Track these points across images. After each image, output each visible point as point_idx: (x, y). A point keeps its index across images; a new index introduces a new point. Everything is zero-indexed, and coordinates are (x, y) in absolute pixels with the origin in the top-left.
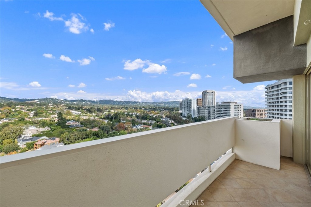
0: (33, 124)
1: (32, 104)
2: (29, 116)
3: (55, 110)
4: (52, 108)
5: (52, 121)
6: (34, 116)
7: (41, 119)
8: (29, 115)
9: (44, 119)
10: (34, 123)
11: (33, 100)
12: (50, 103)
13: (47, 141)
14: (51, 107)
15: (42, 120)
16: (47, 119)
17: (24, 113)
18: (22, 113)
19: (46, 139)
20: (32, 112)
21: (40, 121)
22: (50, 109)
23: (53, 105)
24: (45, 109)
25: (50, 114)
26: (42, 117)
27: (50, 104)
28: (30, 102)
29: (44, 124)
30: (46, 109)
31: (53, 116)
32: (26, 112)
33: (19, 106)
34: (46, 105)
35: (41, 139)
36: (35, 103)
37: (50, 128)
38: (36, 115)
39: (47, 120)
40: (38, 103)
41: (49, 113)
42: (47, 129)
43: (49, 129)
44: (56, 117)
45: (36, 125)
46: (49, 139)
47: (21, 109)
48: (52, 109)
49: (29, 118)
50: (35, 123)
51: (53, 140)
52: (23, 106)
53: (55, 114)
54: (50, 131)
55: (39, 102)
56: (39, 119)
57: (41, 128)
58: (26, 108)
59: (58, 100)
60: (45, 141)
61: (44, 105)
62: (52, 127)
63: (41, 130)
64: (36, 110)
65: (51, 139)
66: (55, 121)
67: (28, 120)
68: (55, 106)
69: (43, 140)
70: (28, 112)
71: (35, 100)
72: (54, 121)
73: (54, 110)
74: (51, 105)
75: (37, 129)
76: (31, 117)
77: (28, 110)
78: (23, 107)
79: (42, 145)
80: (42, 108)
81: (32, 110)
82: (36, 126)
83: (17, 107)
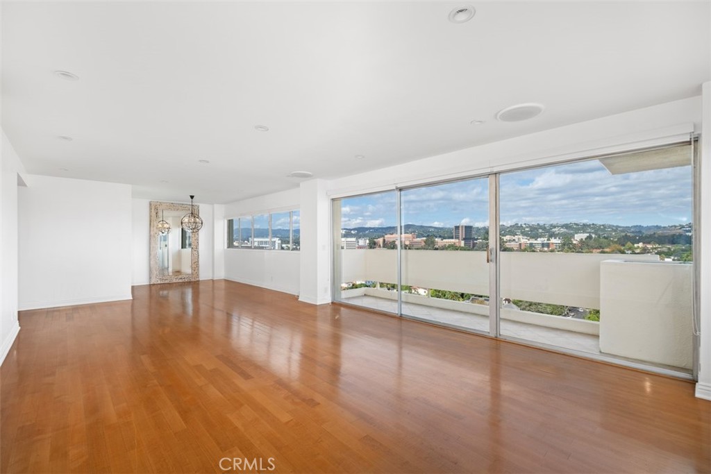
33: (641, 245)
78: (649, 246)
83: (636, 245)
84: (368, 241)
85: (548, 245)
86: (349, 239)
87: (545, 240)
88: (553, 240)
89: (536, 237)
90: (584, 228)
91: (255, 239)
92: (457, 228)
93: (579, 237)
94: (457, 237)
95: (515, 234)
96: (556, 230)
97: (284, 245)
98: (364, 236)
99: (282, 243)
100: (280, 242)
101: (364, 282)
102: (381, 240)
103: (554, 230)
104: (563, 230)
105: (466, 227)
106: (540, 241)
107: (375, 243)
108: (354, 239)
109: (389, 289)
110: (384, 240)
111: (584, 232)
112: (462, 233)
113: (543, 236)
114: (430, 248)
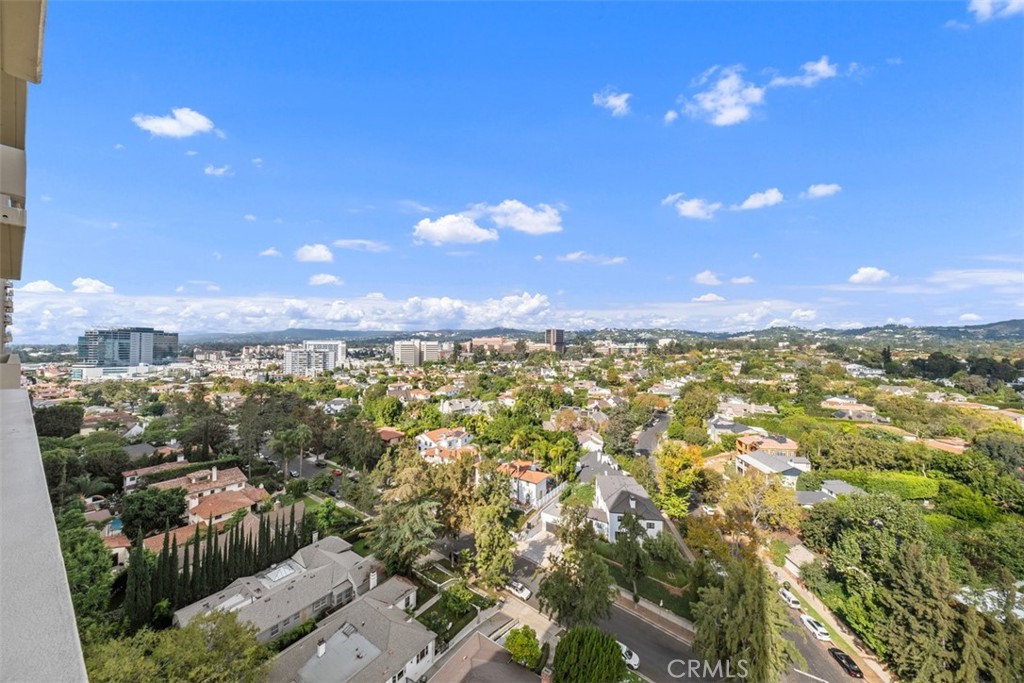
0: (738, 392)
1: (739, 345)
2: (731, 373)
3: (794, 361)
4: (784, 355)
5: (783, 390)
6: (741, 372)
7: (755, 381)
8: (732, 370)
9: (762, 381)
10: (740, 391)
11: (742, 334)
12: (782, 340)
13: (765, 440)
14: (784, 351)
15: (757, 383)
16: (769, 382)
17: (723, 364)
18: (719, 365)
19: (763, 436)
20: (737, 364)
21: (752, 387)
22: (780, 356)
23: (788, 347)
24: (767, 356)
25: (779, 370)
26: (758, 376)
27: (781, 344)
28: (736, 338)
29: (760, 395)
30: (770, 356)
31: (786, 376)
32: (727, 362)
33: (715, 350)
34: (773, 345)
35: (750, 432)
36: (747, 341)
37: (776, 407)
38: (745, 370)
39: (769, 386)
40: (752, 343)
41: (776, 367)
42: (767, 408)
43: (773, 411)
44: (793, 381)
45: (743, 395)
46: (770, 437)
47: (719, 355)
48: (784, 358)
49: (731, 377)
50: (744, 392)
51: (780, 442)
52: (722, 348)
53: (791, 371)
54: (773, 416)
55: (754, 340)
56: (752, 381)
57: (753, 405)
58: (727, 354)
59: (802, 331)
60: (761, 439)
61: (767, 345)
62: (780, 407)
63: (754, 408)
64: (746, 358)
65: (773, 438)
66: (791, 392)
67: (730, 381)
68: (795, 348)
69: (757, 437)
70: (730, 362)
71: (747, 333)
72: (788, 390)
73: (789, 361)
74: (784, 347)
75: (746, 405)
76: (736, 374)
77: (730, 359)
78: (722, 351)
79: (753, 448)
80: (761, 353)
81: (738, 359)
82: (744, 399)
83: (711, 351)
84: (453, 346)
85: (635, 350)
86: (430, 343)
87: (632, 345)
88: (640, 345)
89: (624, 342)
90: (667, 334)
91: (309, 342)
92: (549, 331)
93: (663, 342)
94: (549, 342)
95: (604, 339)
96: (643, 335)
97: (351, 350)
98: (449, 340)
99: (348, 347)
100: (345, 345)
101: (444, 393)
102: (468, 344)
103: (640, 335)
104: (649, 336)
105: (558, 331)
106: (628, 345)
107: (460, 348)
108: (436, 343)
109: (473, 400)
110: (471, 345)
111: (667, 337)
112: (553, 338)
113: (632, 341)
114: (521, 353)
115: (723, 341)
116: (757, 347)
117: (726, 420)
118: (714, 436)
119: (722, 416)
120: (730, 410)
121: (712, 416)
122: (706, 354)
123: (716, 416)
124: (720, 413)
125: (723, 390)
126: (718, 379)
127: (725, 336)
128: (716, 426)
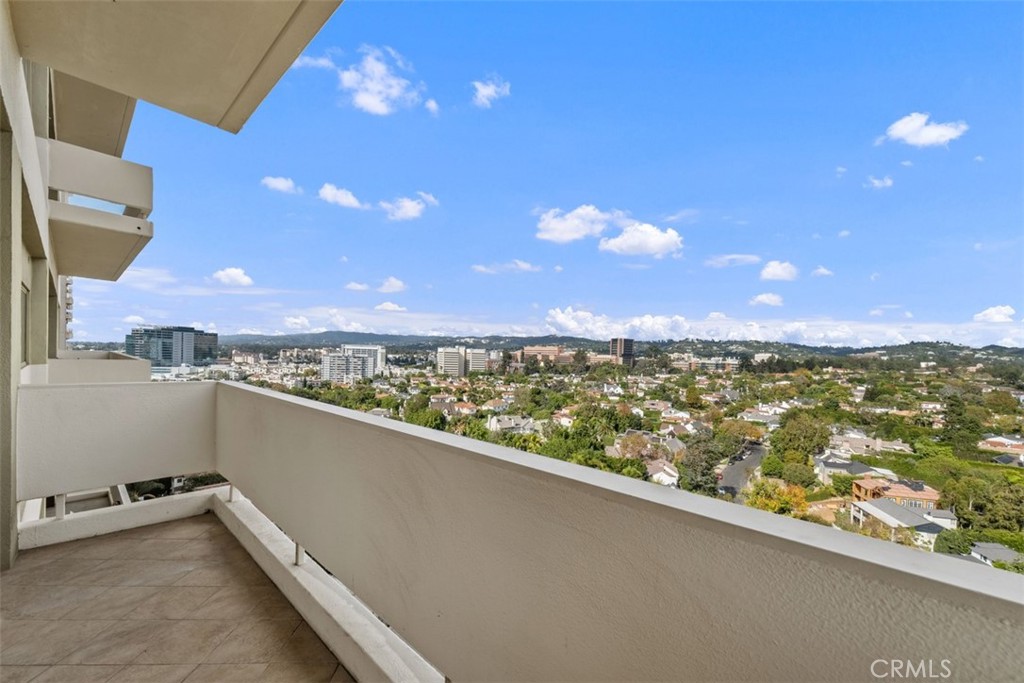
0: (858, 423)
1: (864, 364)
2: (851, 399)
3: (942, 387)
4: (928, 379)
5: (923, 424)
6: (865, 398)
7: (883, 410)
8: (852, 396)
9: (894, 411)
10: (863, 422)
11: (869, 350)
12: (926, 359)
13: (892, 485)
14: (928, 373)
15: (887, 413)
16: (904, 413)
17: (841, 388)
18: (834, 388)
19: (890, 480)
20: (859, 388)
21: (880, 418)
22: (922, 381)
23: (934, 368)
24: (902, 379)
25: (919, 398)
26: (889, 404)
27: (923, 365)
28: (859, 355)
29: (888, 429)
30: (907, 379)
31: (929, 406)
32: (845, 385)
33: (830, 369)
34: (910, 367)
35: (873, 474)
36: (875, 359)
37: (912, 445)
38: (871, 396)
39: (903, 417)
40: (883, 361)
41: (914, 393)
42: (899, 446)
43: (907, 449)
44: (938, 413)
45: (866, 427)
46: (900, 482)
47: (835, 375)
48: (928, 383)
49: (850, 404)
50: (866, 423)
51: (915, 490)
52: (840, 367)
53: (937, 400)
54: (906, 456)
55: (885, 358)
56: (879, 411)
57: (879, 441)
58: (847, 374)
59: (956, 348)
60: (887, 484)
61: (903, 365)
62: (918, 445)
63: (879, 445)
64: (872, 381)
65: (906, 484)
66: (935, 427)
67: (848, 409)
68: (943, 370)
69: (881, 480)
70: (850, 385)
71: (875, 349)
72: (931, 424)
73: (934, 387)
74: (928, 368)
75: (869, 441)
76: (858, 400)
77: (850, 381)
78: (840, 371)
79: (876, 494)
80: (894, 376)
81: (861, 382)
82: (867, 433)
83: (825, 370)
84: (501, 354)
85: (723, 366)
86: (476, 351)
87: (720, 360)
88: (729, 361)
89: (710, 356)
90: (765, 346)
91: (347, 347)
92: (615, 341)
93: (761, 357)
94: (614, 353)
95: (684, 352)
96: (733, 348)
97: (390, 356)
98: (496, 348)
99: (387, 353)
100: (384, 351)
101: (492, 408)
102: (518, 353)
103: (731, 348)
104: (741, 349)
105: (625, 340)
106: (713, 360)
107: (510, 357)
108: (483, 351)
109: (523, 418)
110: (523, 354)
111: (766, 352)
112: (620, 349)
113: (719, 355)
114: (581, 365)
115: (842, 357)
116: (889, 366)
117: (841, 458)
118: (823, 475)
119: (836, 452)
120: (846, 446)
121: (821, 451)
122: (818, 373)
123: (828, 452)
124: (834, 448)
125: (838, 420)
126: (832, 406)
127: (846, 351)
128: (827, 464)
